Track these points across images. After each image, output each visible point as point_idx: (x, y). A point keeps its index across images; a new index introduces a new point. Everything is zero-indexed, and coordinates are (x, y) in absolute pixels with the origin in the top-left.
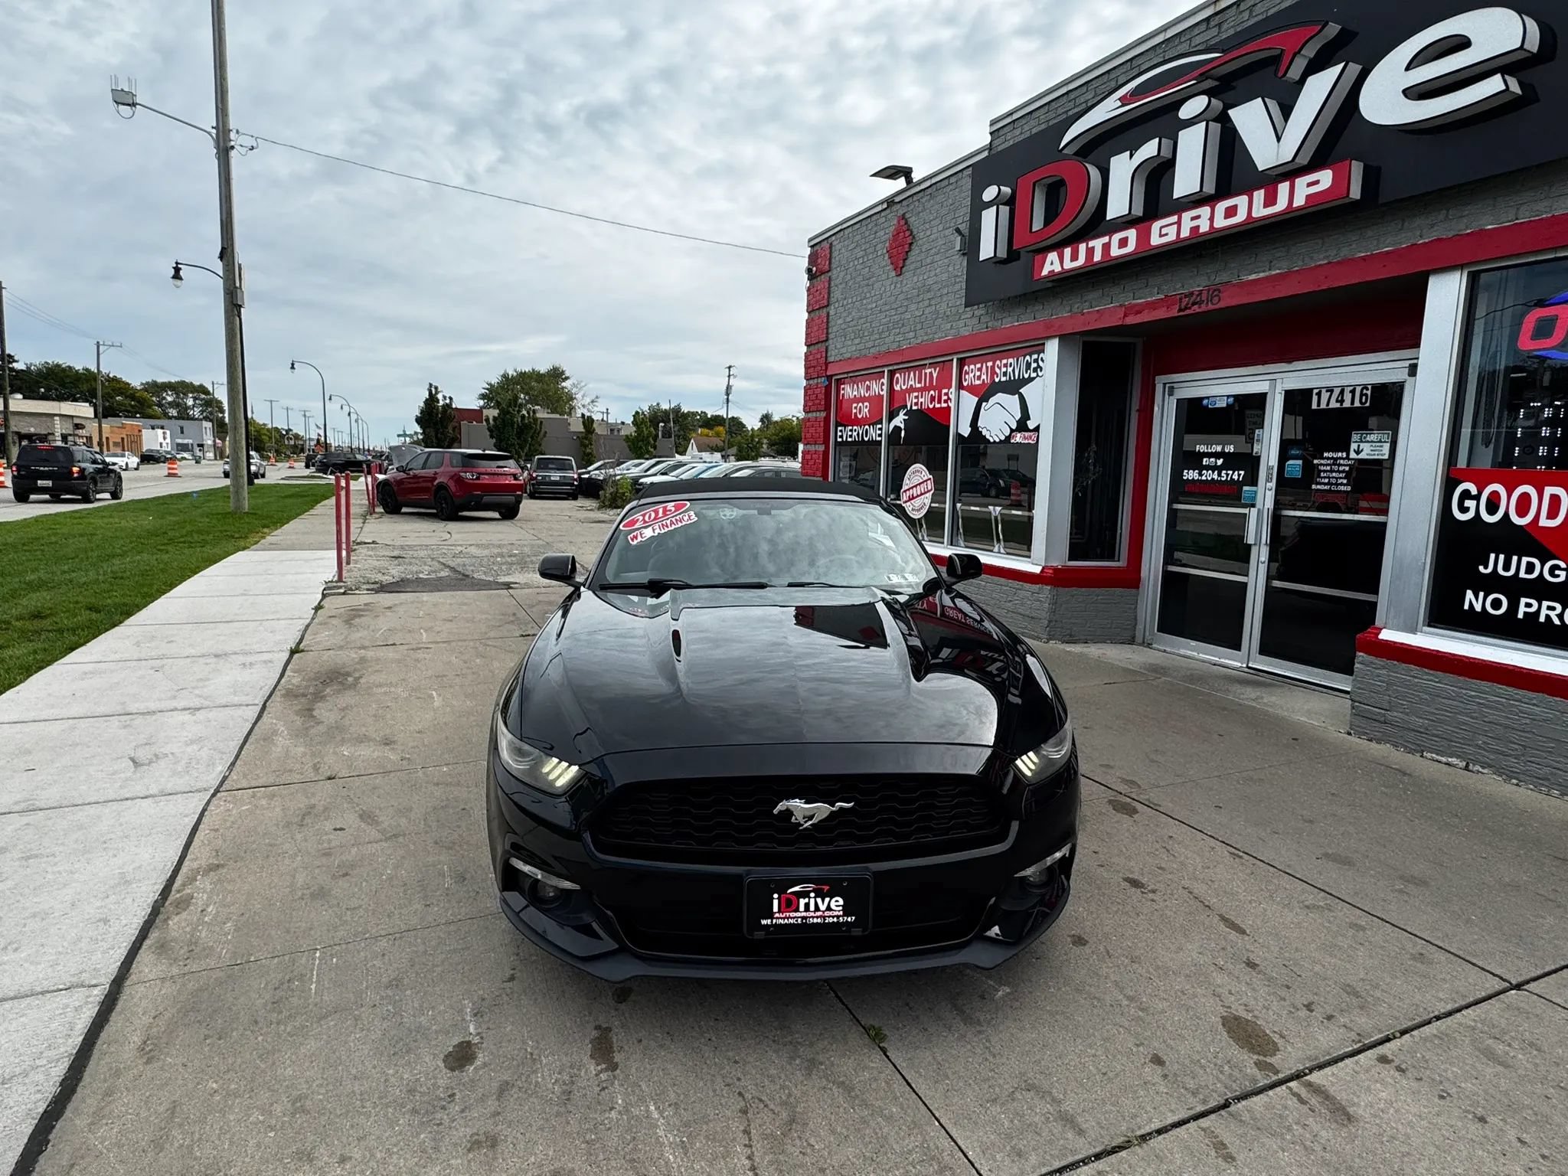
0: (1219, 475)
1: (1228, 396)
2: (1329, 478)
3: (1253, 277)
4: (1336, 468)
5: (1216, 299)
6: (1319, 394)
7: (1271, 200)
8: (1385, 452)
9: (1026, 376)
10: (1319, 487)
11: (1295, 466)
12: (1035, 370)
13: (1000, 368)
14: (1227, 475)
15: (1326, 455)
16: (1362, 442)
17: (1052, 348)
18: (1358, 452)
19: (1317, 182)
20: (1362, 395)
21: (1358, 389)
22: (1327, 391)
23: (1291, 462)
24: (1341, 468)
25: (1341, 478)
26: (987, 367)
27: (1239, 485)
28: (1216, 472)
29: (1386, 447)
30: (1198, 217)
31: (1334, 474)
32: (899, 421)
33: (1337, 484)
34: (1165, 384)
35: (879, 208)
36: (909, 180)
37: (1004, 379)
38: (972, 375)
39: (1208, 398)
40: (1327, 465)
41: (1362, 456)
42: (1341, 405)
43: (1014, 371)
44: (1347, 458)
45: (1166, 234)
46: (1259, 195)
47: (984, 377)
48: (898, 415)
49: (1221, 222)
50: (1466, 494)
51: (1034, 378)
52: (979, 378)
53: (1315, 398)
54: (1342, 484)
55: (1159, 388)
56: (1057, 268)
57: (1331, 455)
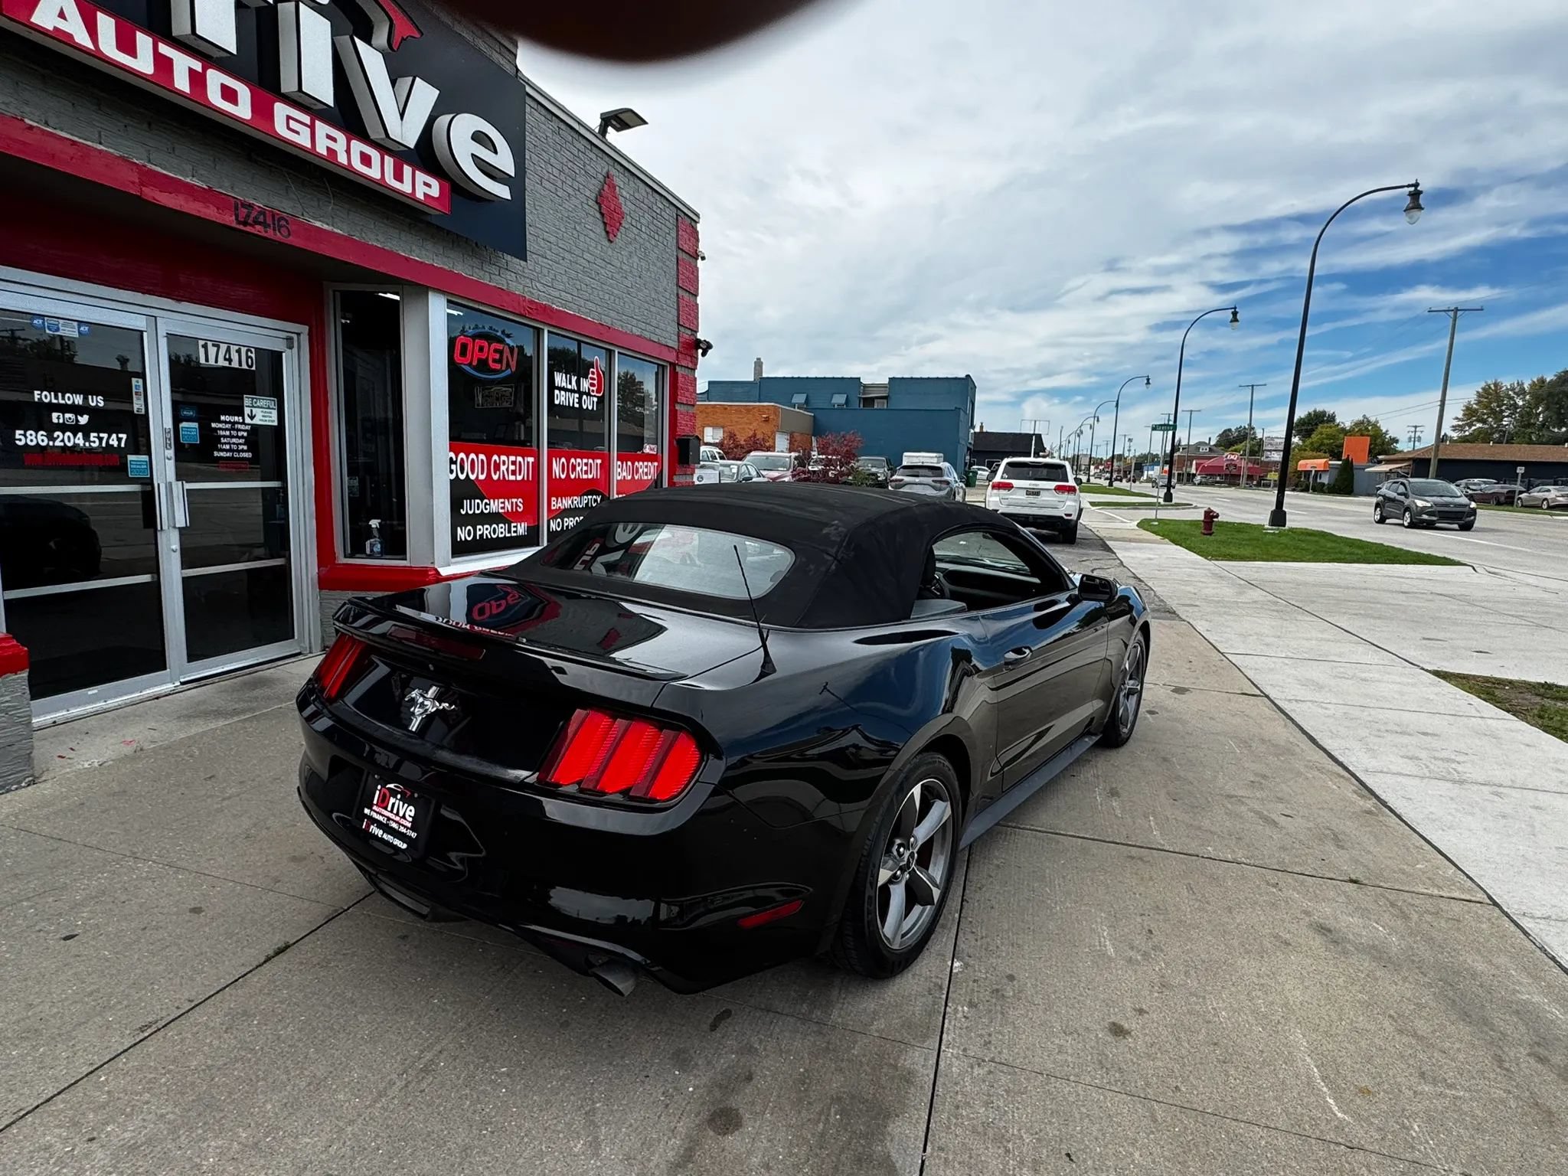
0: (86, 438)
1: (80, 323)
2: (229, 443)
4: (234, 433)
6: (205, 346)
8: (272, 419)
10: (222, 454)
11: (190, 429)
14: (101, 439)
15: (223, 418)
16: (253, 407)
18: (252, 417)
20: (248, 357)
21: (244, 350)
22: (213, 345)
23: (184, 425)
24: (240, 434)
25: (241, 444)
27: (121, 453)
28: (80, 435)
29: (274, 414)
30: (334, 139)
31: (234, 440)
33: (238, 451)
39: (43, 317)
40: (226, 430)
41: (256, 421)
42: (230, 364)
44: (243, 423)
45: (297, 132)
53: (203, 351)
54: (243, 451)
57: (227, 418)
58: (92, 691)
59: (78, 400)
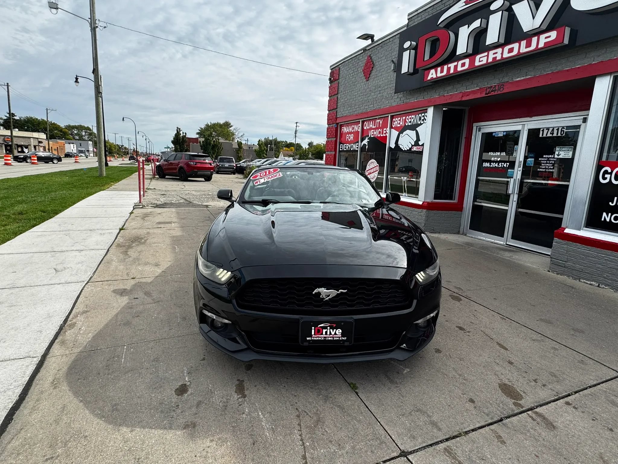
0: (498, 165)
1: (504, 132)
2: (545, 166)
3: (517, 80)
4: (548, 162)
5: (501, 90)
6: (543, 131)
7: (528, 45)
8: (569, 155)
9: (419, 123)
10: (541, 170)
11: (531, 161)
12: (423, 120)
13: (408, 120)
14: (502, 165)
15: (544, 156)
16: (560, 151)
17: (431, 110)
18: (558, 155)
19: (550, 37)
20: (562, 131)
21: (560, 129)
22: (546, 129)
23: (529, 159)
24: (551, 162)
25: (550, 166)
26: (403, 119)
27: (506, 169)
28: (497, 164)
29: (571, 153)
30: (496, 53)
31: (547, 165)
32: (365, 142)
33: (548, 169)
34: (477, 127)
35: (360, 52)
36: (373, 40)
37: (409, 124)
38: (396, 123)
39: (495, 132)
40: (544, 161)
41: (560, 157)
42: (552, 135)
43: (414, 120)
44: (554, 158)
45: (482, 61)
46: (524, 43)
47: (401, 123)
48: (365, 139)
49: (506, 55)
50: (606, 172)
51: (422, 124)
52: (399, 124)
53: (541, 132)
54: (551, 169)
55: (475, 128)
56: (434, 76)
57: (547, 156)
58: (484, 234)
59: (499, 154)
